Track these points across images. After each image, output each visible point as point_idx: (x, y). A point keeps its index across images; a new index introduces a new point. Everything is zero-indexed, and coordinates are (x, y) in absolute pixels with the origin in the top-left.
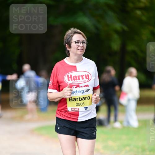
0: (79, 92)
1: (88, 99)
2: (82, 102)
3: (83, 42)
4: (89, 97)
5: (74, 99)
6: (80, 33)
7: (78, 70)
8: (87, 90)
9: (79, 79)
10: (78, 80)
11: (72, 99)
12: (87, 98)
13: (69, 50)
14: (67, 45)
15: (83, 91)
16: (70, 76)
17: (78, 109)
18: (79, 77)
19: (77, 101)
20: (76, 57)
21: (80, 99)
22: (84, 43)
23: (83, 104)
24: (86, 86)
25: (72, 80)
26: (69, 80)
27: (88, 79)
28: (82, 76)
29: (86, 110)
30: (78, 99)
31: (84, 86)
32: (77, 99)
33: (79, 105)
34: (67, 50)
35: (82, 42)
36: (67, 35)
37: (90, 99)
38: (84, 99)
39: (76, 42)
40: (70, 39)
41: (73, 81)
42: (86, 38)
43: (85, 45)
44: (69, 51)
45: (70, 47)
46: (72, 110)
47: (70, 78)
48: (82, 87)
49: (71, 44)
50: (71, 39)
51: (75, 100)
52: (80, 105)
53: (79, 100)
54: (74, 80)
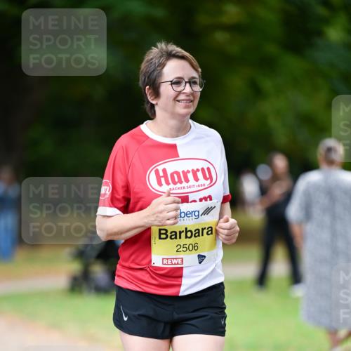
0: (186, 214)
1: (208, 234)
2: (193, 240)
3: (192, 82)
4: (211, 228)
5: (171, 233)
6: (183, 58)
7: (181, 157)
8: (208, 211)
9: (187, 181)
10: (184, 184)
11: (166, 234)
12: (205, 231)
13: (154, 102)
14: (149, 89)
15: (197, 214)
16: (161, 174)
17: (180, 261)
18: (185, 173)
19: (180, 238)
20: (173, 123)
21: (189, 234)
22: (195, 83)
23: (194, 247)
24: (205, 199)
25: (168, 183)
26: (160, 184)
27: (209, 181)
28: (195, 173)
29: (200, 263)
30: (183, 235)
31: (201, 200)
32: (180, 232)
33: (185, 249)
34: (149, 102)
35: (189, 82)
36: (147, 62)
37: (212, 233)
38: (198, 233)
39: (172, 83)
40: (155, 73)
41: (172, 186)
42: (200, 70)
43: (198, 89)
44: (153, 106)
45: (157, 94)
46: (165, 262)
47: (163, 177)
48: (195, 201)
49: (159, 87)
50: (160, 74)
51: (175, 235)
52: (188, 249)
53: (186, 237)
54: (175, 183)
